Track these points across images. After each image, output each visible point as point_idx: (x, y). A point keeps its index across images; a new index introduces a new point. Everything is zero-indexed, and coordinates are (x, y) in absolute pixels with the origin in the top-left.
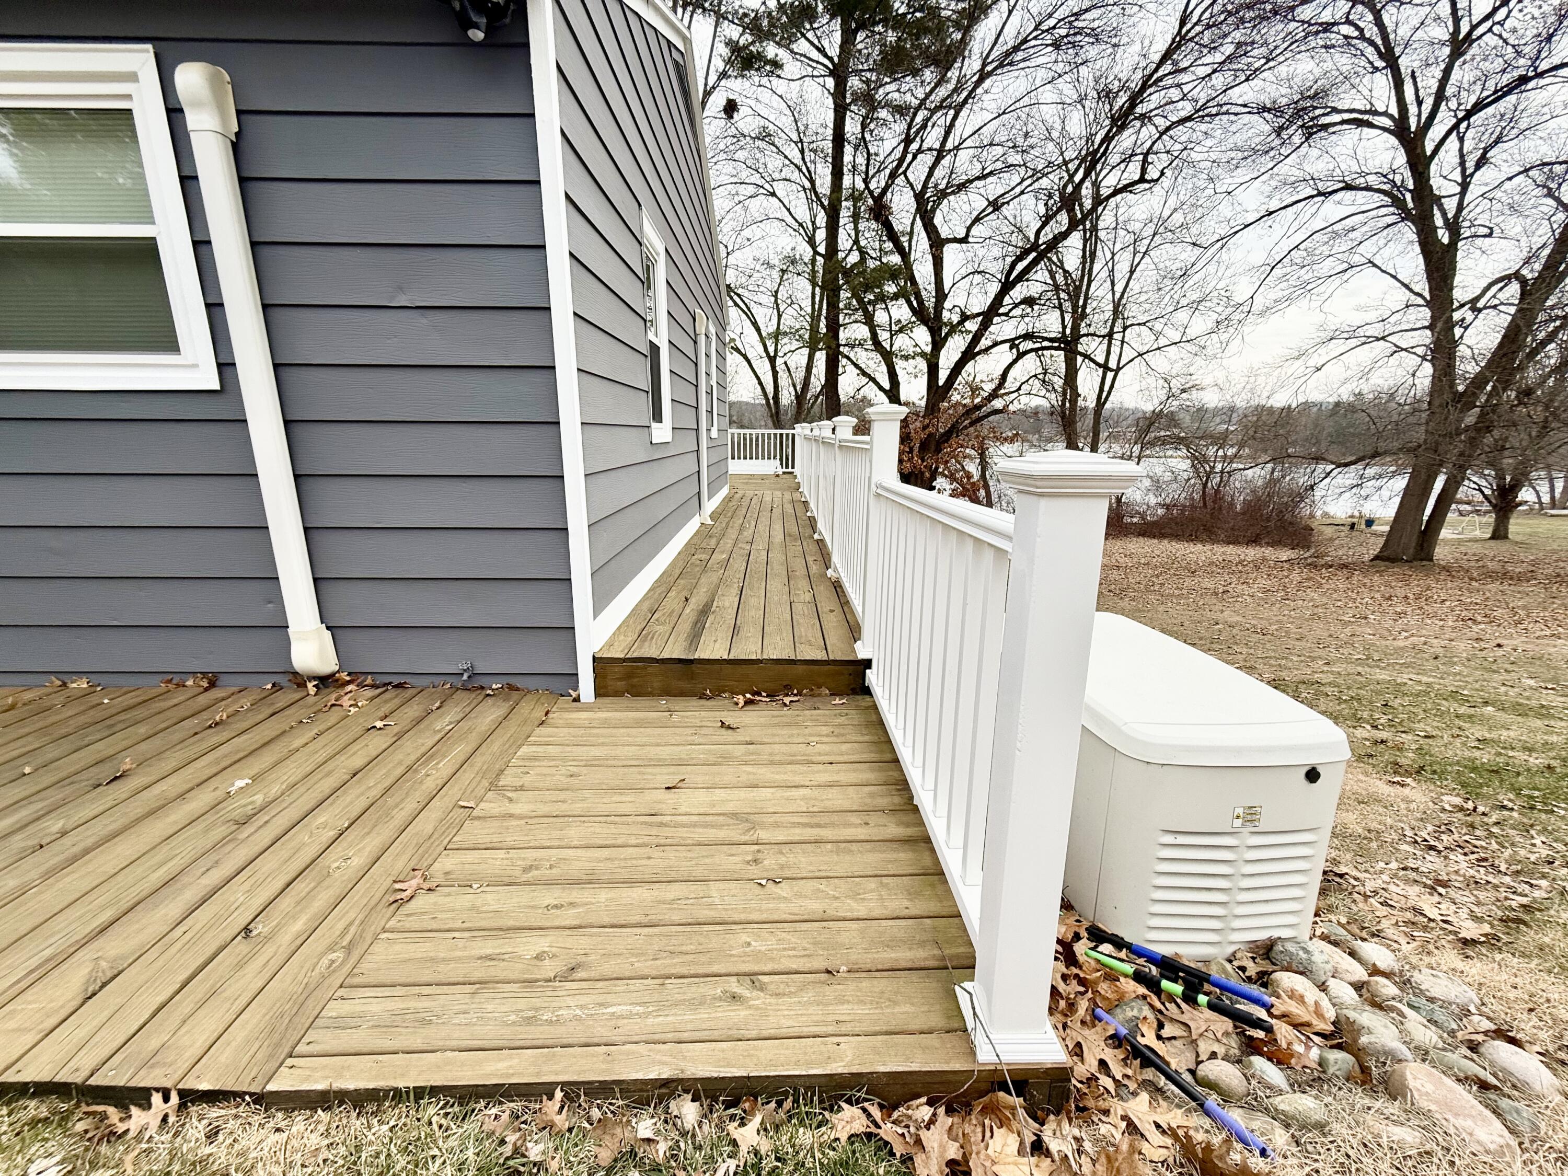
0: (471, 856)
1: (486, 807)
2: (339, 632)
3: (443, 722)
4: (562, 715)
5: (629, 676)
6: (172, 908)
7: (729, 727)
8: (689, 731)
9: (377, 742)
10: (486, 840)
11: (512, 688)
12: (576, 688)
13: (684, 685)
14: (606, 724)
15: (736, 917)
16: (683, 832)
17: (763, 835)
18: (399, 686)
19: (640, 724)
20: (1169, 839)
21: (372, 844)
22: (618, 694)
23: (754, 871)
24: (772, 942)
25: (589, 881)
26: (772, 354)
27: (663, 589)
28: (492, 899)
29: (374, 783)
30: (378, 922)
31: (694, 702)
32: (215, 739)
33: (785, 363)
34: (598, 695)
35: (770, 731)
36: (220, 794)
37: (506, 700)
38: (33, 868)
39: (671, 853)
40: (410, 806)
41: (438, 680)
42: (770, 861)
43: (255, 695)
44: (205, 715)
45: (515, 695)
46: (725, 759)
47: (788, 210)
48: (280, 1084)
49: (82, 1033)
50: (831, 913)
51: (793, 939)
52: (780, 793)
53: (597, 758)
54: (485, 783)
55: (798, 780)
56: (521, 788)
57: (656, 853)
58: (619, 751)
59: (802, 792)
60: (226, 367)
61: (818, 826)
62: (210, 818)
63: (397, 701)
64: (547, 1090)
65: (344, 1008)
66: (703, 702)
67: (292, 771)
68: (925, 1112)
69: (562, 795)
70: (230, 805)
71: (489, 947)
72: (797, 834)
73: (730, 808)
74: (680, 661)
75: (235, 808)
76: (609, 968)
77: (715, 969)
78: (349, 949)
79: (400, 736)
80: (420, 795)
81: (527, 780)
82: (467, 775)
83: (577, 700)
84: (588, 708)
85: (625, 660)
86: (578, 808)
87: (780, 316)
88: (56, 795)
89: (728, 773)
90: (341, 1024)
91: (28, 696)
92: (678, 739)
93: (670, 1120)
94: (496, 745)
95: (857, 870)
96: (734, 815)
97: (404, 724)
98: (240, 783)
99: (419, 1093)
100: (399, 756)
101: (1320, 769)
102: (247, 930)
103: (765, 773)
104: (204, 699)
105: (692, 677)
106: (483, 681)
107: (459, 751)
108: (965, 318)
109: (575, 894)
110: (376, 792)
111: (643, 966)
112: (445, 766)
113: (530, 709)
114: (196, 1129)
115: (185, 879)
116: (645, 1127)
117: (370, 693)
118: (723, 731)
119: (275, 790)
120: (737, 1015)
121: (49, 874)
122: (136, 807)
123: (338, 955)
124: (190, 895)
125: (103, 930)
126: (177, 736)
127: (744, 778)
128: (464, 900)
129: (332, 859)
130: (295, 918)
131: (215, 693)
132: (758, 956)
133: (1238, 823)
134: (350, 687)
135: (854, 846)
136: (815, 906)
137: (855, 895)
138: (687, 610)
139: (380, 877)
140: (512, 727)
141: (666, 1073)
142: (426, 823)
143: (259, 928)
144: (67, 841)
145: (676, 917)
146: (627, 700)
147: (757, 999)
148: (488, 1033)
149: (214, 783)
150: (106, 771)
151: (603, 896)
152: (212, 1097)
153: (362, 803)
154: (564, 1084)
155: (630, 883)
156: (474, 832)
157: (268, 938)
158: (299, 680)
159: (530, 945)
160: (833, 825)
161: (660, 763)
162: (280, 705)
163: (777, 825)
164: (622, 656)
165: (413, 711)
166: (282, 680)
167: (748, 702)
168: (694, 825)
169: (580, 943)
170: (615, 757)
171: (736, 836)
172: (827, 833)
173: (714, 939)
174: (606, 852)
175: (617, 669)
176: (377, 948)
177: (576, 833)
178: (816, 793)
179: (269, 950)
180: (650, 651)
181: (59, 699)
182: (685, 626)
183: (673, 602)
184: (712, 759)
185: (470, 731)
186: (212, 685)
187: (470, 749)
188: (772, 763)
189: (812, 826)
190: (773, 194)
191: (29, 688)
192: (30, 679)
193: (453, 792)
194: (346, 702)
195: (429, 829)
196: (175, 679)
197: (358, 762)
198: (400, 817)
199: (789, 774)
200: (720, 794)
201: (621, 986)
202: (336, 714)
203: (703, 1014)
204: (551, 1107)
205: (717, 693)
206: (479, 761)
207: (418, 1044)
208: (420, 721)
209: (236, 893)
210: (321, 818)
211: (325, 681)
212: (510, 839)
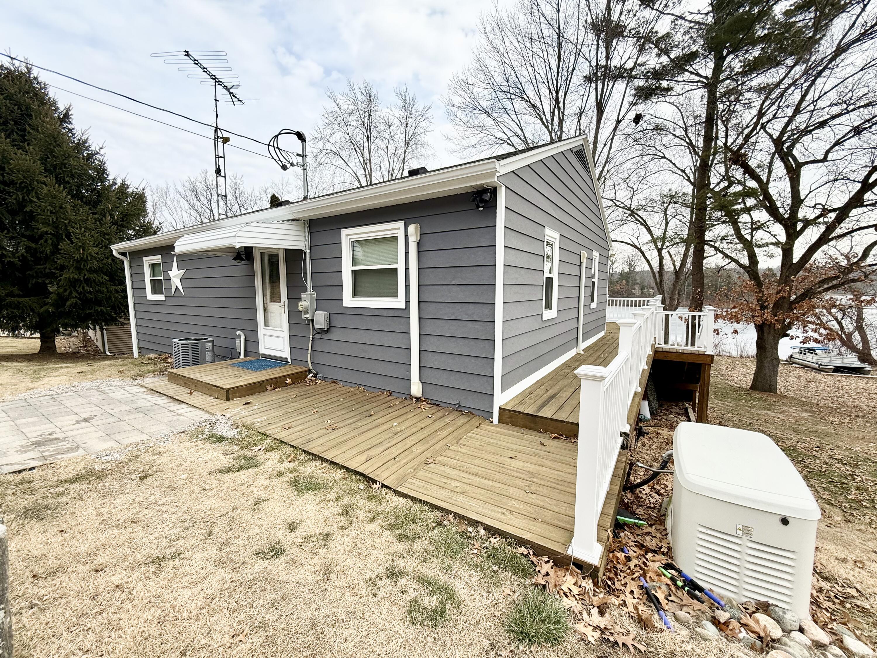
0: (446, 459)
1: (453, 448)
2: (424, 384)
3: (447, 420)
4: (486, 426)
5: (511, 417)
6: (381, 449)
7: (543, 445)
8: (527, 442)
9: (429, 421)
10: (451, 456)
11: (471, 413)
12: (492, 418)
13: (532, 425)
14: (499, 433)
15: (514, 497)
16: (509, 471)
17: (535, 480)
18: (438, 405)
19: (511, 436)
20: (704, 530)
21: (423, 448)
22: (506, 423)
23: (527, 489)
24: (522, 506)
25: (476, 475)
26: (660, 247)
27: (540, 384)
28: (449, 471)
29: (426, 432)
30: (421, 467)
31: (535, 433)
32: (390, 411)
33: (668, 252)
34: (499, 422)
35: (559, 450)
36: (391, 426)
37: (468, 417)
38: (356, 432)
39: (502, 476)
40: (434, 441)
41: (449, 406)
42: (533, 488)
43: (400, 400)
44: (388, 403)
45: (472, 416)
46: (536, 455)
47: (674, 164)
48: (399, 489)
49: (367, 467)
50: (545, 507)
51: (529, 508)
52: (550, 470)
53: (491, 443)
54: (455, 441)
55: (560, 469)
56: (465, 445)
57: (498, 474)
58: (499, 442)
59: (559, 473)
60: (407, 302)
61: (557, 484)
62: (389, 431)
63: (436, 410)
64: (450, 512)
65: (412, 481)
66: (538, 434)
67: (407, 424)
68: (546, 559)
69: (476, 450)
70: (393, 429)
71: (445, 481)
72: (548, 484)
73: (528, 469)
74: (531, 415)
75: (394, 430)
76: (473, 495)
77: (502, 506)
78: (414, 470)
79: (435, 421)
80: (436, 439)
81: (467, 443)
82: (450, 437)
83: (492, 422)
84: (495, 426)
85: (510, 410)
86: (479, 455)
87: (667, 223)
88: (359, 417)
89: (534, 459)
90: (410, 483)
91: (352, 389)
92: (522, 444)
93: (477, 532)
94: (461, 431)
95: (564, 500)
96: (529, 472)
97: (437, 418)
98: (395, 424)
99: (424, 502)
100: (433, 426)
101: (790, 520)
102: (395, 458)
103: (549, 463)
104: (388, 399)
105: (535, 423)
106: (463, 409)
107: (451, 429)
108: (825, 212)
109: (471, 477)
110: (426, 435)
111: (481, 498)
112: (445, 433)
113: (475, 422)
114: (383, 493)
115: (383, 443)
116: (470, 529)
117: (429, 406)
118: (540, 446)
119: (403, 428)
120: (503, 517)
121: (359, 434)
122: (374, 424)
123: (412, 470)
124: (384, 447)
125: (369, 449)
126: (382, 408)
127: (539, 462)
128: (443, 468)
129: (413, 448)
130: (404, 459)
131: (391, 398)
132: (515, 508)
133: (740, 533)
134: (424, 403)
135: (567, 494)
136: (542, 504)
137: (556, 505)
138: (545, 395)
139: (423, 458)
140: (467, 426)
141: (478, 520)
142: (437, 447)
143: (397, 459)
144: (362, 428)
145: (497, 491)
146: (509, 426)
147: (510, 516)
148: (441, 497)
149: (389, 422)
150: (367, 414)
151: (478, 479)
152: (387, 487)
153: (422, 437)
154: (454, 513)
155: (487, 479)
156: (448, 453)
157: (399, 462)
158: (411, 397)
159: (455, 484)
160: (564, 486)
161: (512, 450)
162: (406, 404)
163: (543, 479)
164: (509, 408)
165: (440, 414)
166: (407, 397)
167: (555, 438)
168: (514, 471)
169: (468, 488)
170: (497, 444)
171: (526, 478)
172: (560, 487)
173: (505, 500)
174: (483, 469)
175: (507, 413)
176: (421, 472)
177: (476, 461)
178: (564, 474)
179: (398, 464)
180: (521, 409)
181: (357, 392)
182: (540, 402)
183: (540, 391)
184: (531, 453)
185: (455, 424)
186: (390, 395)
187: (453, 430)
188: (553, 460)
189: (555, 483)
190: (664, 157)
191: (352, 387)
192: (352, 385)
193: (446, 441)
194: (422, 407)
195: (437, 449)
196: (382, 391)
197: (423, 426)
198: (431, 443)
199: (557, 466)
200: (528, 465)
201: (475, 500)
202: (420, 410)
203: (493, 513)
204: (451, 516)
205: (545, 431)
206: (455, 434)
207: (426, 493)
208: (441, 418)
209: (393, 450)
210: (412, 438)
211: (418, 399)
212: (457, 458)
